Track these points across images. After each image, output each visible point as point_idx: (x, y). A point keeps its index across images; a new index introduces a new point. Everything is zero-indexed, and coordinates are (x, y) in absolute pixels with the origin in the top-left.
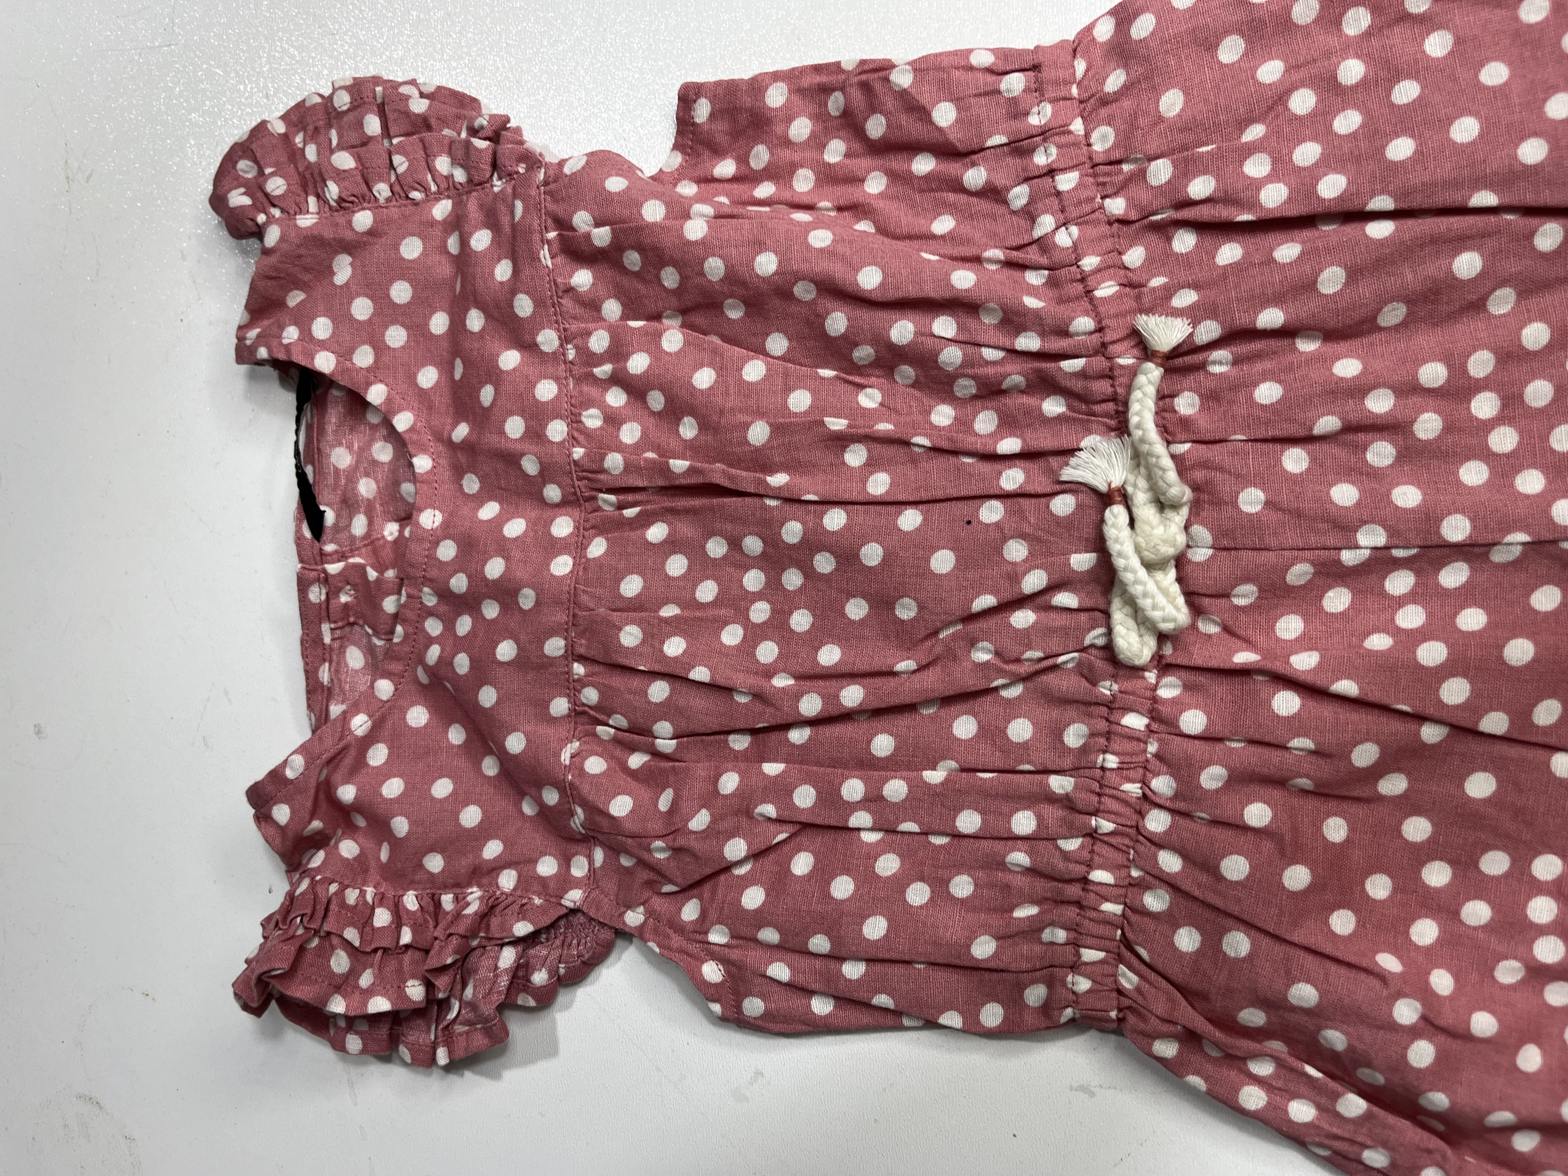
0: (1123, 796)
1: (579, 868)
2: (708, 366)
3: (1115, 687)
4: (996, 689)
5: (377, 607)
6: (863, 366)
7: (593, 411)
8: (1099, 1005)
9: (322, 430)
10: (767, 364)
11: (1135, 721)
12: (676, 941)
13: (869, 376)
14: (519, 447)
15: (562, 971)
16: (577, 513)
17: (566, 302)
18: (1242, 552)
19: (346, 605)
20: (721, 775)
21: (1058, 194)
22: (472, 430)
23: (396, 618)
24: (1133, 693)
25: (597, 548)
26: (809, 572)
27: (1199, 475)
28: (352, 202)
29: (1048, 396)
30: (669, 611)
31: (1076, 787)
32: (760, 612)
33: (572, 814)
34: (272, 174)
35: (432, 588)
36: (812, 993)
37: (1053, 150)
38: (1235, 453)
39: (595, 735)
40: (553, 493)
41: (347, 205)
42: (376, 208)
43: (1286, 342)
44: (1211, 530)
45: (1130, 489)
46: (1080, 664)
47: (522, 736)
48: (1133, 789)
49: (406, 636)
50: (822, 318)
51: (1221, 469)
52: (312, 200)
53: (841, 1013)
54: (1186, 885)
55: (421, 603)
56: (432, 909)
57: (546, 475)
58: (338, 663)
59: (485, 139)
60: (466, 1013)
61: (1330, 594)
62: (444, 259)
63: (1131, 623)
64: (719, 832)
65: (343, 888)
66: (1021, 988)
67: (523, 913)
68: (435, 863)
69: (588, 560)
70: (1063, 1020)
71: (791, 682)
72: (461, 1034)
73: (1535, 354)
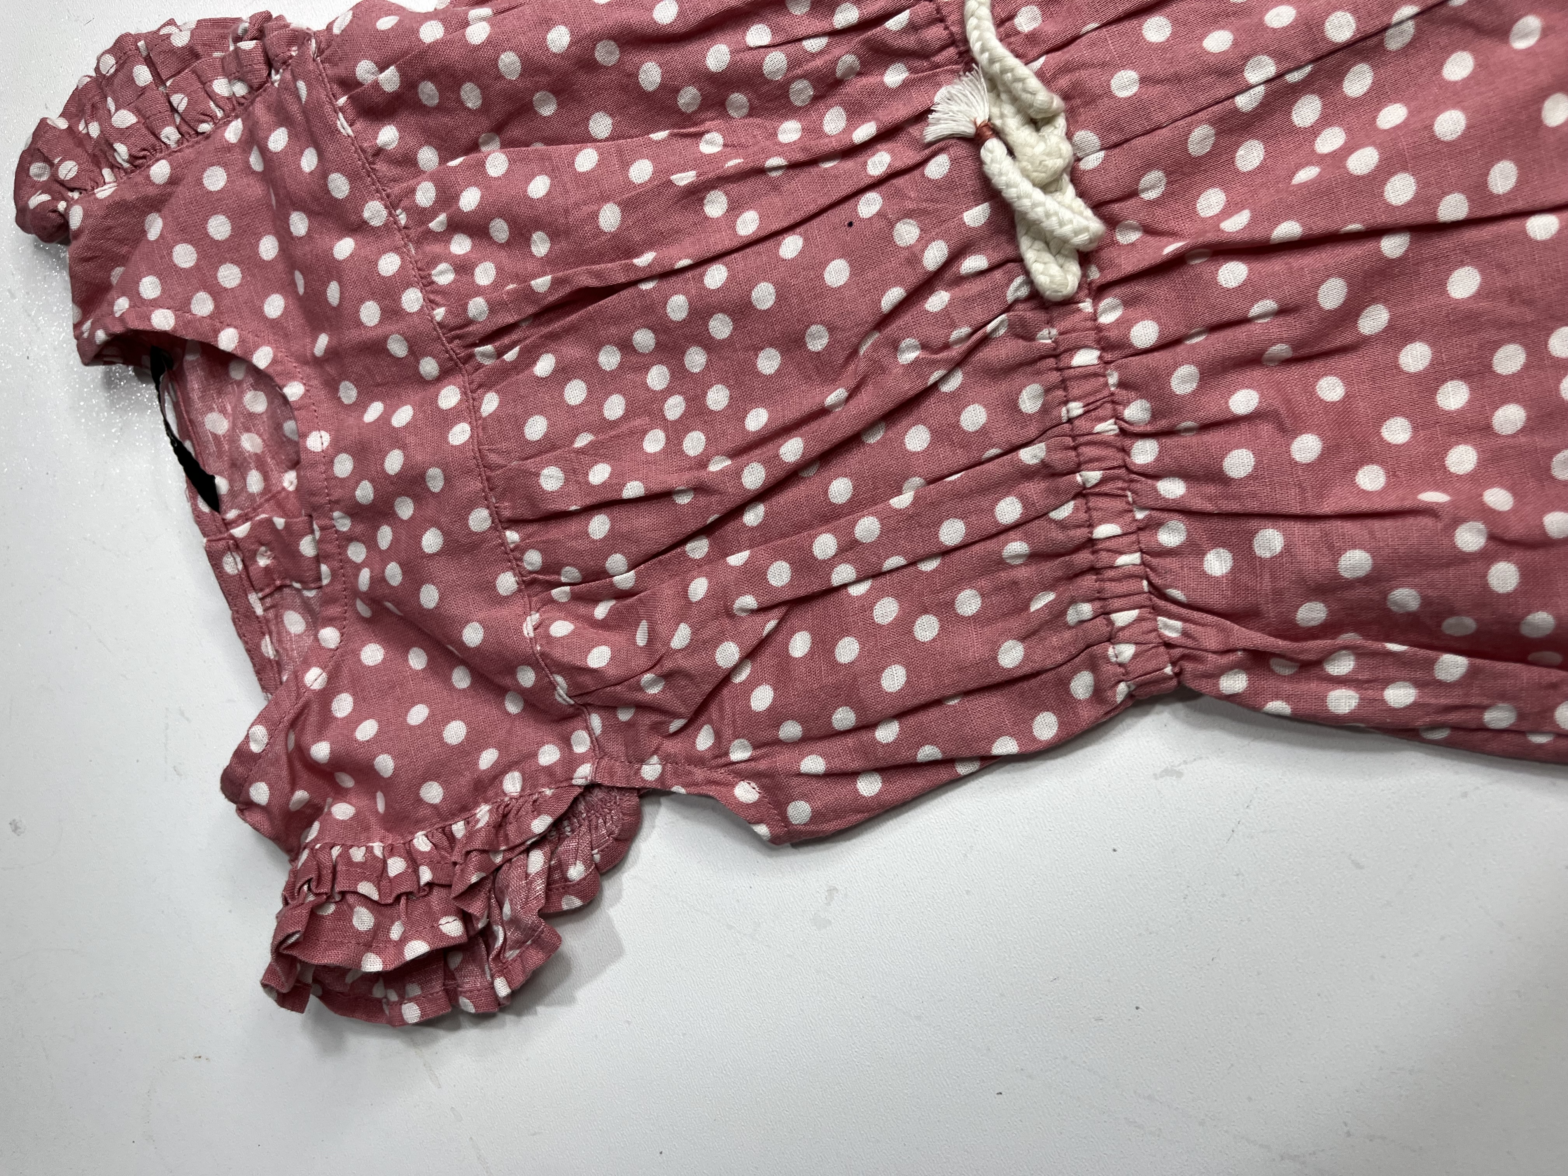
0: (1099, 438)
1: (581, 744)
2: (540, 174)
3: (1054, 332)
4: (935, 385)
5: (296, 555)
6: (694, 112)
7: (443, 266)
8: (1150, 666)
9: (188, 401)
10: (597, 149)
11: (1086, 358)
12: (699, 774)
13: (703, 122)
14: (380, 331)
15: (597, 857)
16: (460, 379)
17: (381, 167)
18: (1134, 142)
19: (267, 569)
20: (688, 586)
22: (330, 336)
23: (318, 559)
24: (1074, 330)
25: (490, 403)
26: (709, 344)
27: (1064, 82)
28: (144, 157)
29: (887, 68)
30: (583, 440)
31: (1049, 450)
32: (675, 407)
33: (553, 686)
34: (61, 162)
35: (340, 510)
36: (854, 775)
38: (1093, 44)
39: (552, 601)
40: (429, 367)
41: (141, 161)
42: (170, 155)
44: (1094, 130)
45: (998, 122)
46: (1011, 326)
47: (477, 625)
48: (1107, 427)
49: (334, 573)
50: (633, 76)
51: (1083, 66)
52: (106, 172)
53: (893, 787)
54: (1198, 504)
55: (337, 532)
56: (446, 843)
57: (416, 352)
58: (279, 633)
59: (252, 39)
60: (514, 935)
61: (1241, 152)
62: (252, 180)
63: (1047, 257)
64: (704, 642)
65: (346, 848)
66: (1064, 684)
67: (537, 810)
68: (433, 793)
69: (485, 419)
70: (1119, 698)
71: (728, 462)
72: (514, 960)
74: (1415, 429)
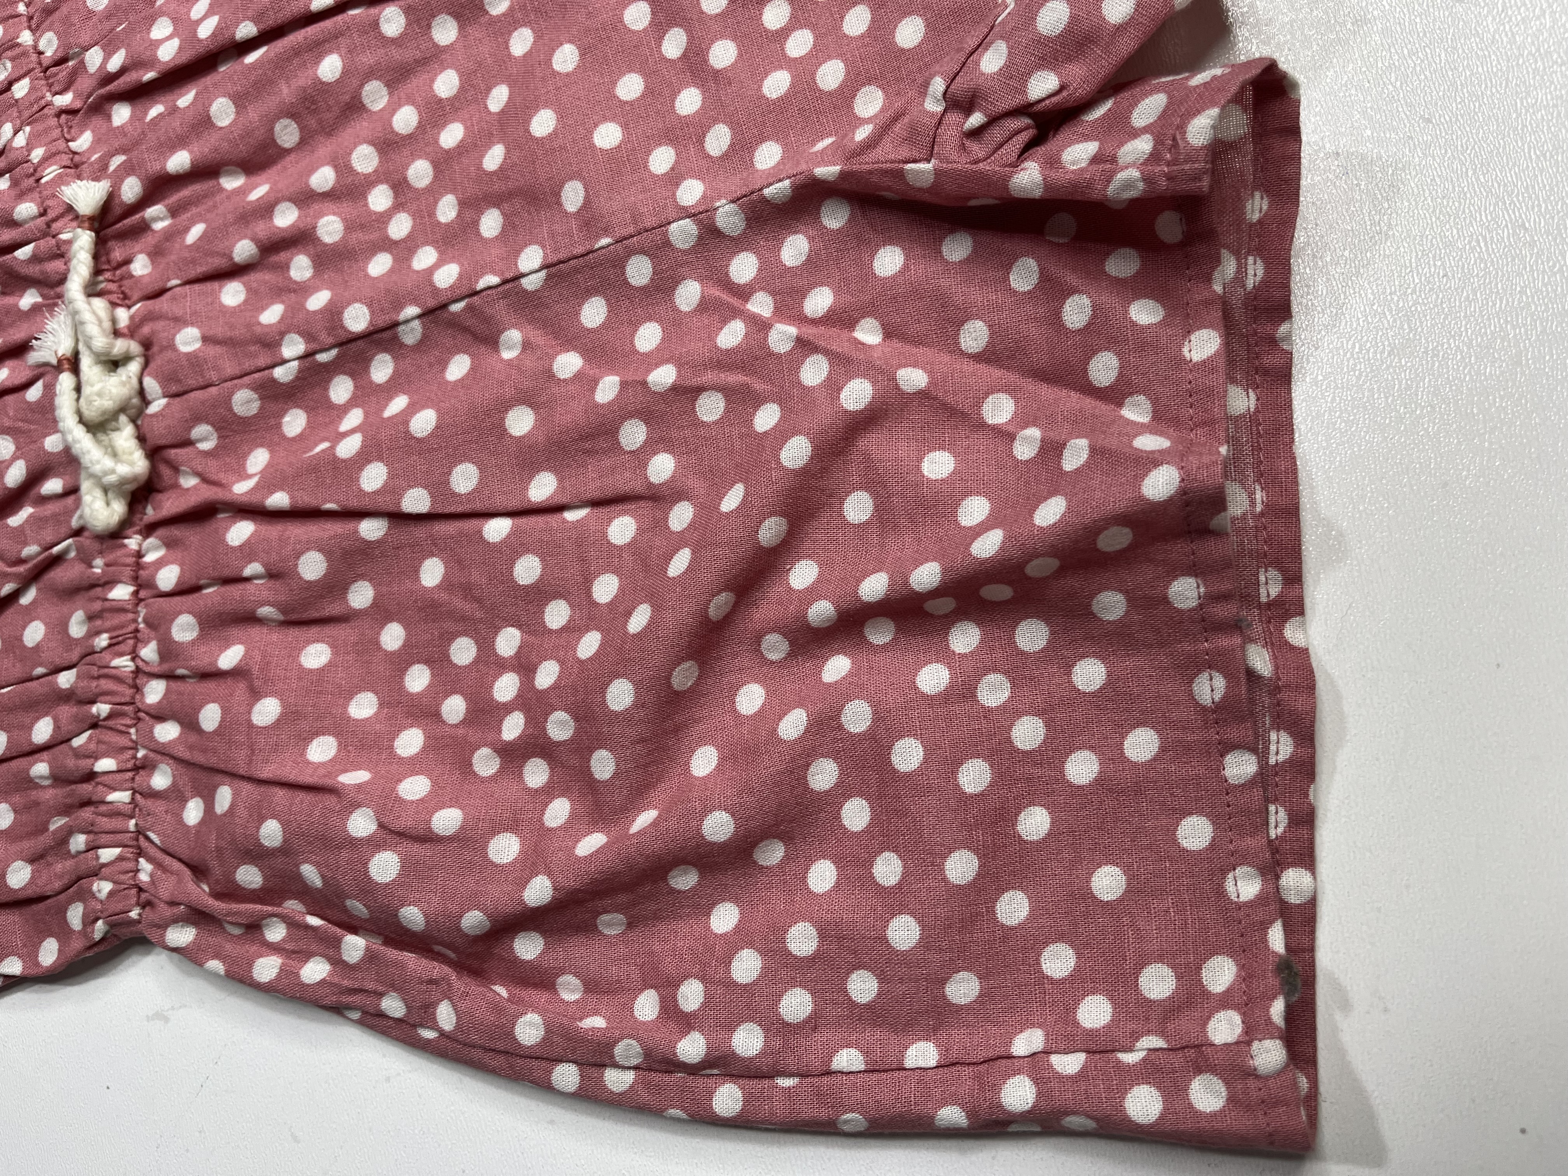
0: (114, 671)
4: (14, 596)
8: (120, 907)
11: (122, 592)
18: (191, 394)
24: (118, 564)
27: (145, 331)
31: (78, 677)
43: (209, 184)
46: (78, 550)
48: (124, 663)
51: (163, 317)
54: (183, 751)
61: (287, 419)
66: (63, 911)
70: (98, 939)
73: (410, 136)
74: (381, 705)
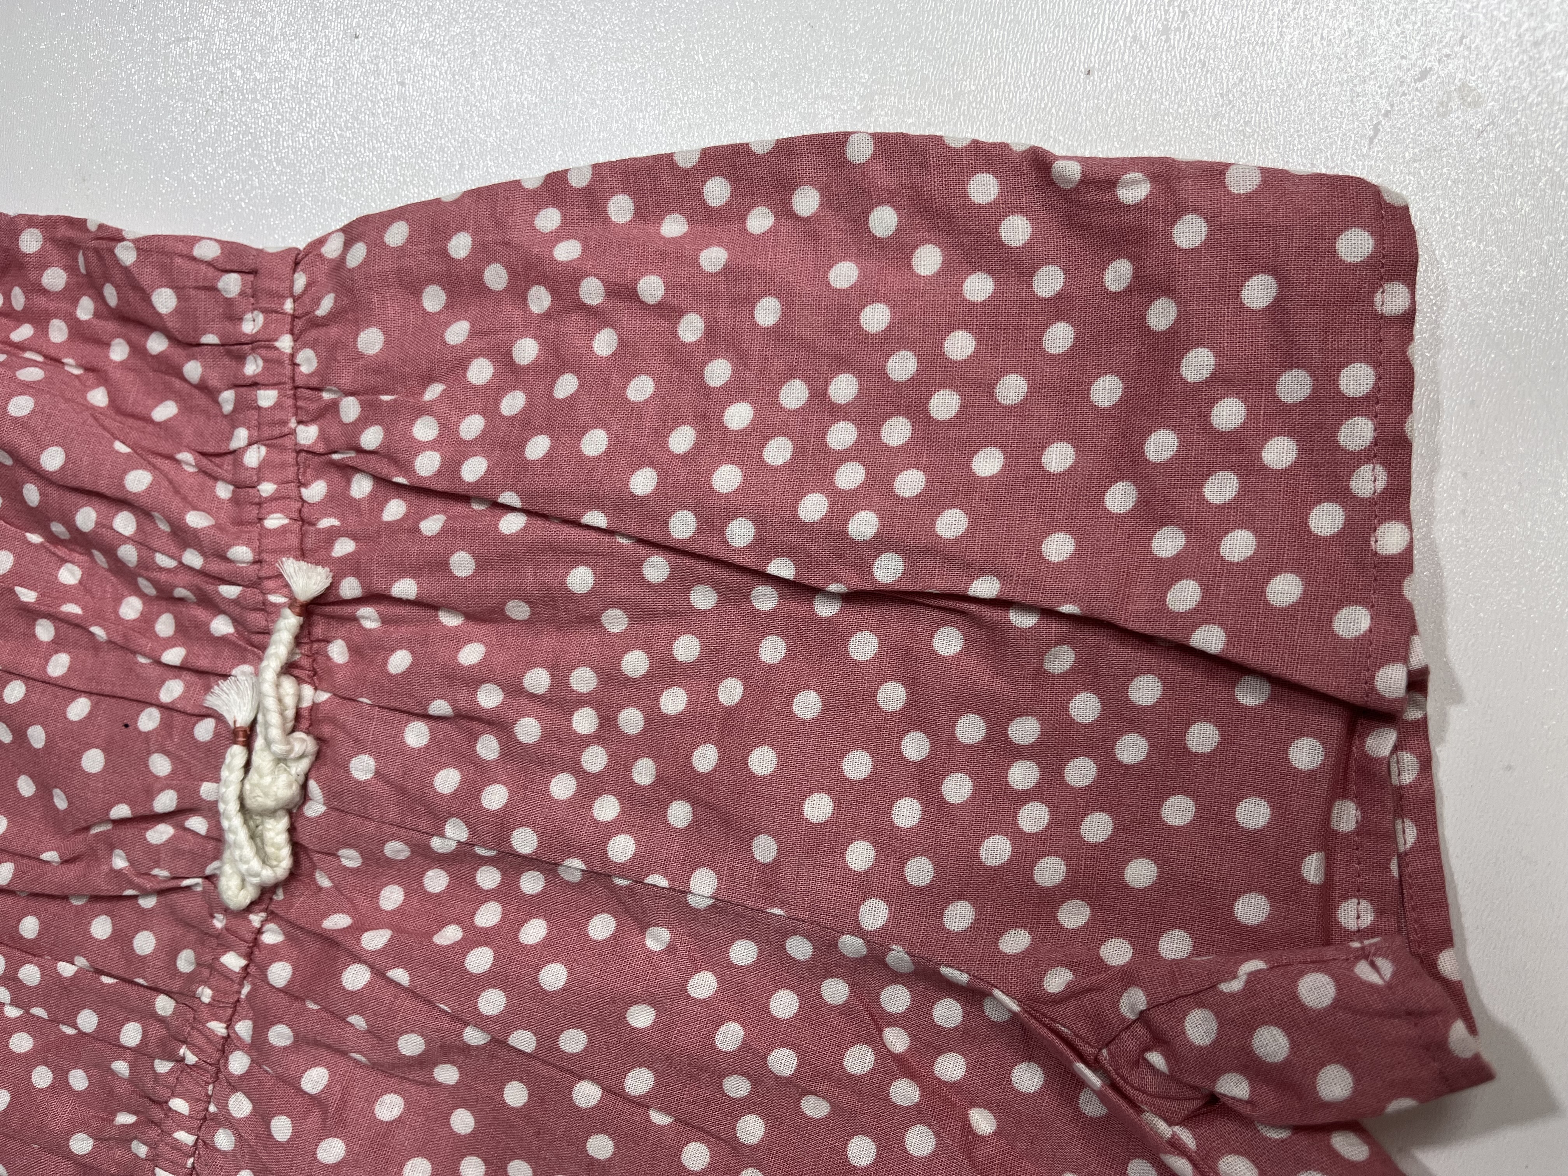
0: (209, 1032)
3: (224, 922)
4: (132, 896)
6: (62, 540)
11: (233, 961)
13: (69, 551)
18: (349, 816)
21: (259, 408)
24: (236, 933)
29: (218, 614)
31: (175, 1012)
37: (260, 362)
38: (360, 715)
44: (324, 789)
46: (203, 891)
48: (218, 1028)
50: (19, 486)
51: (343, 728)
54: (248, 1133)
61: (430, 874)
73: (635, 680)
